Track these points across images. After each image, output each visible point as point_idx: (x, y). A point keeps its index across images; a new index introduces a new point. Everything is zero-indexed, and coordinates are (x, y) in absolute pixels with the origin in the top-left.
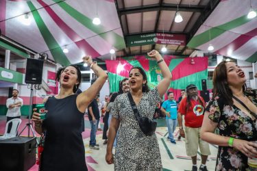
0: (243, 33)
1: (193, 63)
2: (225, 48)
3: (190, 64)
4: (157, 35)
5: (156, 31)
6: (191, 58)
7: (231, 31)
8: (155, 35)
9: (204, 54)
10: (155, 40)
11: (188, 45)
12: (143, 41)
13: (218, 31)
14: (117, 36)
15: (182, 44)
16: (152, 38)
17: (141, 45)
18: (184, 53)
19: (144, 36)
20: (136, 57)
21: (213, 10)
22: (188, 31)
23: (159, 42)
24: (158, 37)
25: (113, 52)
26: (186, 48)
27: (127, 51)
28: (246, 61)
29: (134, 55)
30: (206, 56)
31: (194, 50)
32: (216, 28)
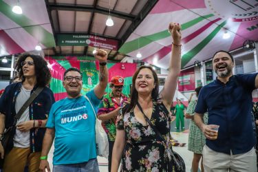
0: (166, 45)
1: (123, 68)
2: (152, 56)
3: (121, 68)
4: (91, 37)
5: (89, 33)
6: (122, 64)
7: (157, 41)
8: (88, 37)
9: (134, 61)
10: (88, 42)
11: (119, 51)
12: (75, 42)
13: (146, 40)
14: (46, 32)
15: (114, 49)
16: (85, 39)
17: (73, 45)
18: (116, 58)
19: (76, 37)
20: (66, 57)
21: (142, 20)
22: (120, 37)
23: (92, 45)
24: (91, 40)
25: (39, 48)
26: (117, 53)
27: (58, 50)
28: (168, 70)
29: (65, 55)
30: (135, 63)
31: (125, 56)
32: (144, 38)
